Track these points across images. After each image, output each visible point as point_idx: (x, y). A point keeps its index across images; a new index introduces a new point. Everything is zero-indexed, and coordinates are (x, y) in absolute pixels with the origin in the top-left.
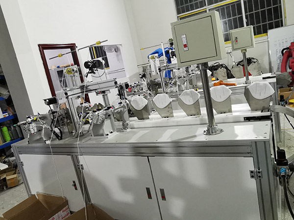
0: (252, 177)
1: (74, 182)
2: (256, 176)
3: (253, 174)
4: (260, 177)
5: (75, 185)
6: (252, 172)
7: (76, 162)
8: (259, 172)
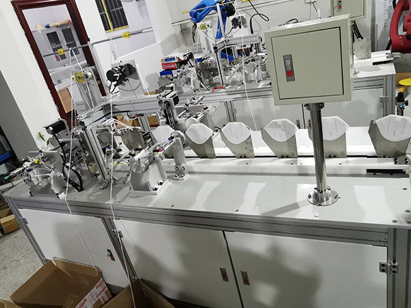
0: (383, 271)
1: (109, 251)
2: (389, 270)
3: (384, 268)
4: (394, 272)
5: (111, 255)
6: (383, 265)
7: (110, 227)
8: (394, 267)
